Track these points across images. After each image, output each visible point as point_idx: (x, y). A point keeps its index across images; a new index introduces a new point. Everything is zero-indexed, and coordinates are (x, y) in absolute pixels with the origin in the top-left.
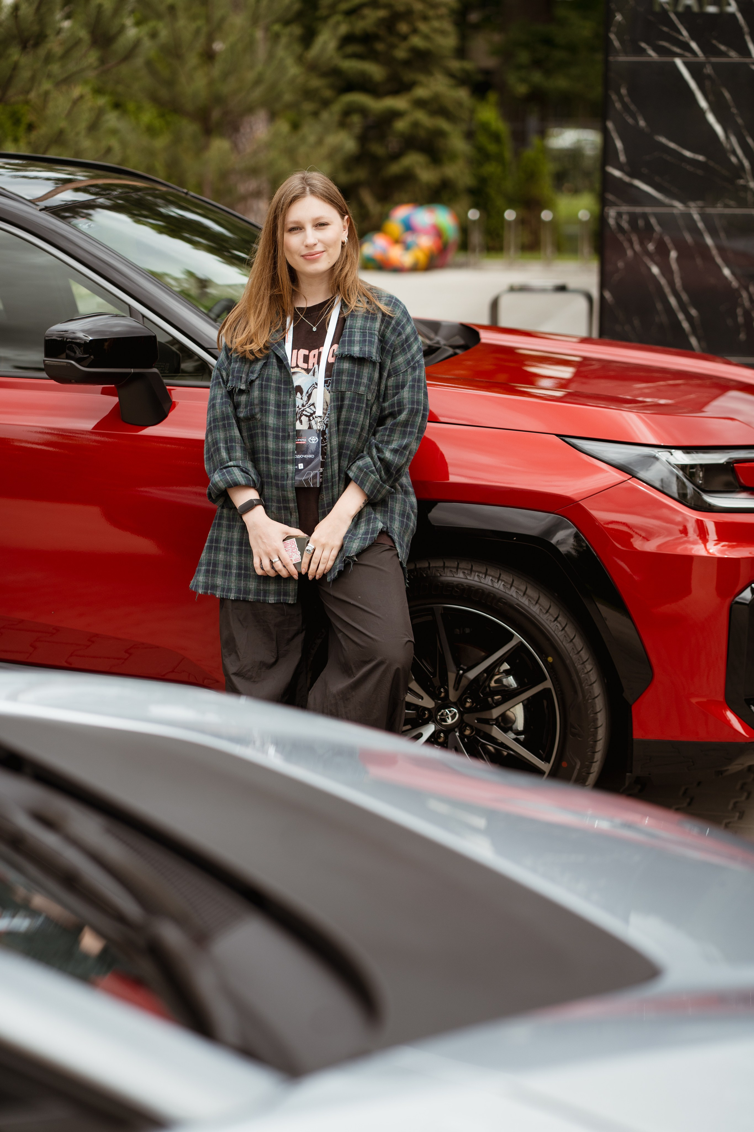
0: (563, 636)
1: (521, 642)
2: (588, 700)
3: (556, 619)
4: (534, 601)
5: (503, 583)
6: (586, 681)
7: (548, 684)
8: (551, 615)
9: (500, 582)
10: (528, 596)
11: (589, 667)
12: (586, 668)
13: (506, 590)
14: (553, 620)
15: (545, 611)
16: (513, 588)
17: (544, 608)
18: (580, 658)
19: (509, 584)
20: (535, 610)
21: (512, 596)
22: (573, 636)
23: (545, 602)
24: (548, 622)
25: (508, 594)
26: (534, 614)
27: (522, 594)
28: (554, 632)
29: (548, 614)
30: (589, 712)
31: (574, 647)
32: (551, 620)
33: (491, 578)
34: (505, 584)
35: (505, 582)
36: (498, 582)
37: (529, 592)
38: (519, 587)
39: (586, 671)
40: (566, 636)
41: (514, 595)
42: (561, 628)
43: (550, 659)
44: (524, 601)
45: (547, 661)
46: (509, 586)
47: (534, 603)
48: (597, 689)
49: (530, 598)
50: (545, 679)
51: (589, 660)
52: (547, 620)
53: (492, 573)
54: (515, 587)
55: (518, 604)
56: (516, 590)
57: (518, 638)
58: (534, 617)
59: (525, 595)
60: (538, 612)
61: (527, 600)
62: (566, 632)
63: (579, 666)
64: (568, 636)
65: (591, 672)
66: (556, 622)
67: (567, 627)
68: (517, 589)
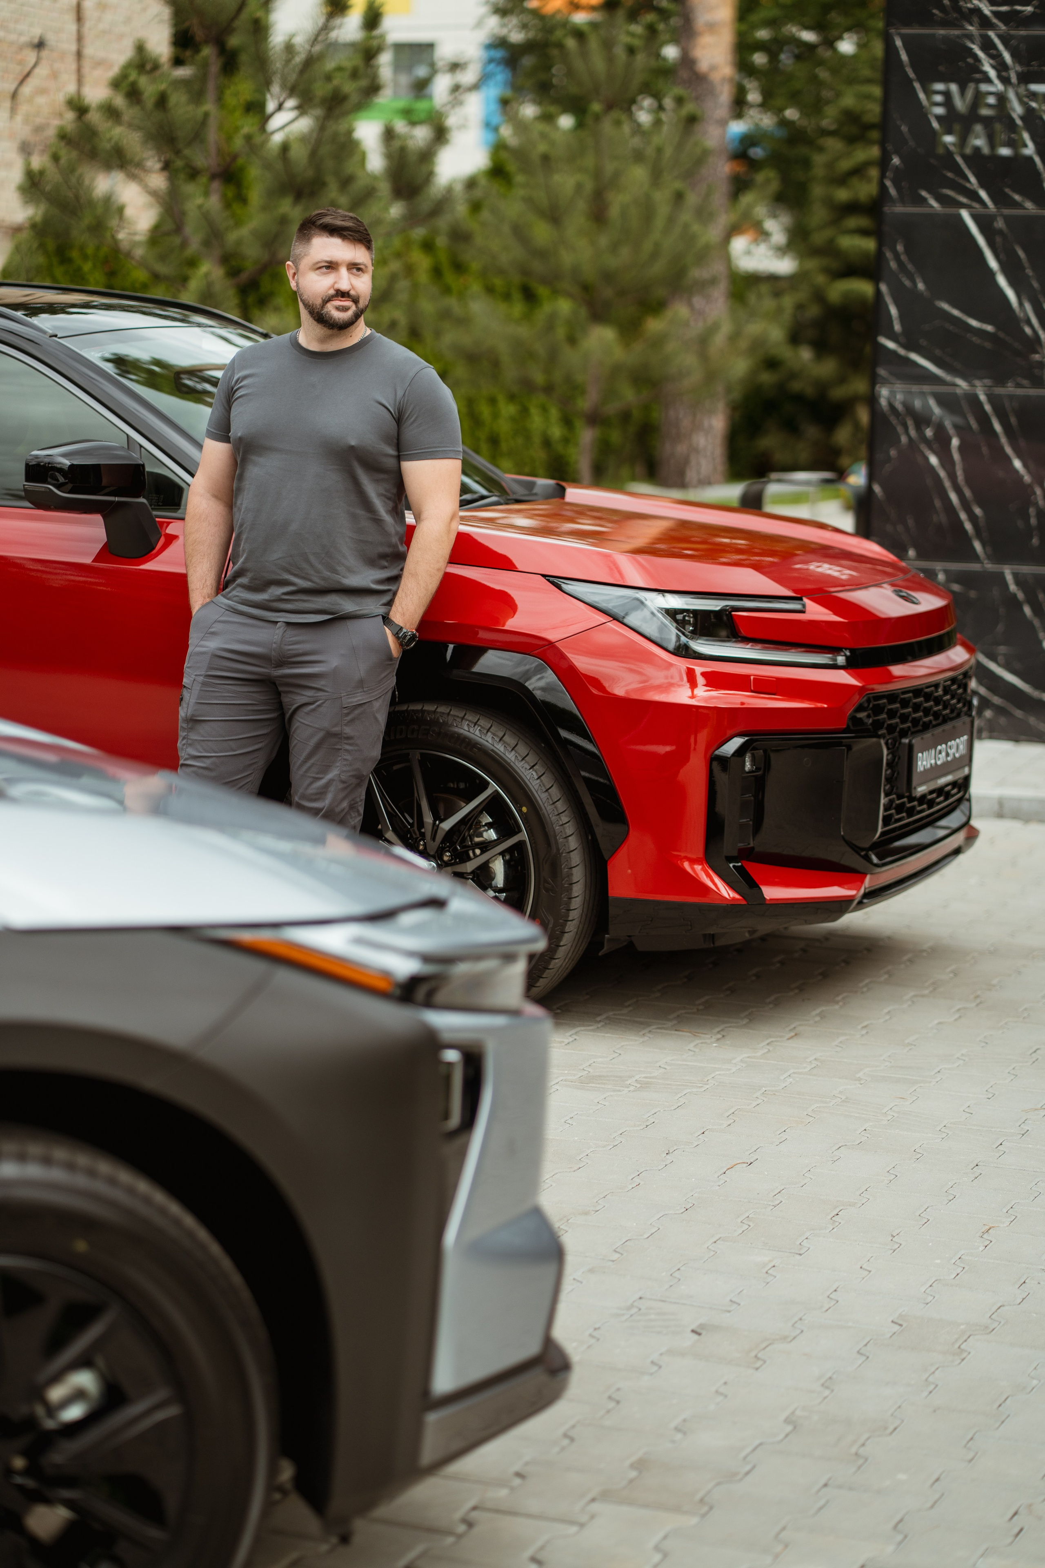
0: (538, 785)
1: (496, 791)
2: (562, 853)
3: (532, 767)
4: (510, 747)
5: (479, 728)
6: (561, 834)
7: (524, 835)
8: (528, 763)
9: (476, 726)
10: (505, 742)
11: (564, 819)
12: (561, 819)
13: (482, 736)
14: (529, 768)
15: (520, 759)
16: (489, 734)
17: (520, 755)
18: (555, 809)
19: (486, 729)
20: (511, 757)
21: (487, 741)
22: (550, 785)
23: (522, 749)
24: (523, 770)
25: (484, 739)
26: (509, 761)
27: (498, 740)
28: (529, 780)
29: (524, 762)
30: (562, 867)
31: (549, 797)
32: (526, 768)
33: (467, 722)
34: (481, 729)
35: (482, 727)
36: (474, 726)
37: (507, 738)
38: (496, 733)
39: (561, 823)
40: (542, 785)
41: (490, 740)
42: (536, 777)
43: (524, 809)
44: (500, 748)
45: (521, 811)
46: (485, 731)
47: (510, 750)
48: (573, 843)
49: (506, 744)
50: (520, 830)
51: (566, 812)
52: (522, 767)
53: (470, 718)
54: (491, 732)
55: (493, 750)
56: (492, 736)
57: (494, 786)
58: (509, 764)
59: (501, 741)
60: (513, 759)
61: (503, 746)
62: (541, 781)
63: (554, 818)
64: (544, 786)
65: (568, 824)
66: (531, 770)
67: (544, 776)
68: (494, 734)
